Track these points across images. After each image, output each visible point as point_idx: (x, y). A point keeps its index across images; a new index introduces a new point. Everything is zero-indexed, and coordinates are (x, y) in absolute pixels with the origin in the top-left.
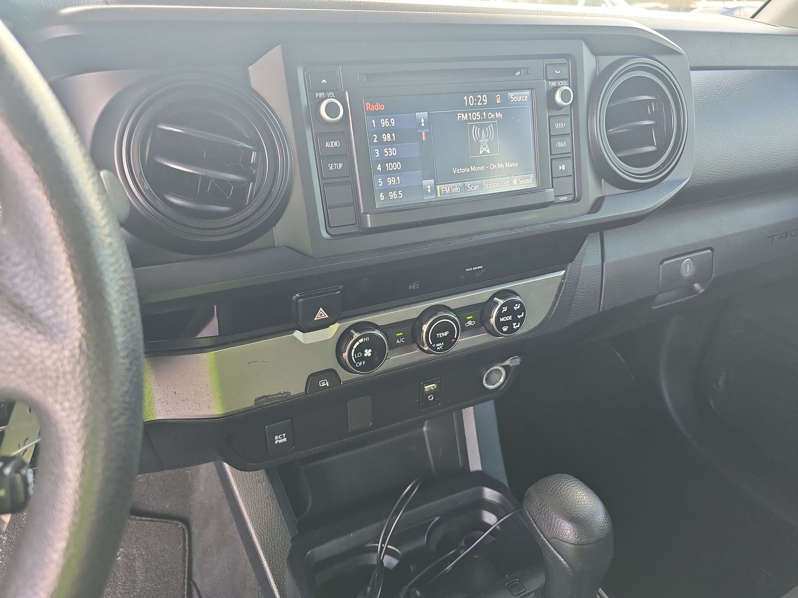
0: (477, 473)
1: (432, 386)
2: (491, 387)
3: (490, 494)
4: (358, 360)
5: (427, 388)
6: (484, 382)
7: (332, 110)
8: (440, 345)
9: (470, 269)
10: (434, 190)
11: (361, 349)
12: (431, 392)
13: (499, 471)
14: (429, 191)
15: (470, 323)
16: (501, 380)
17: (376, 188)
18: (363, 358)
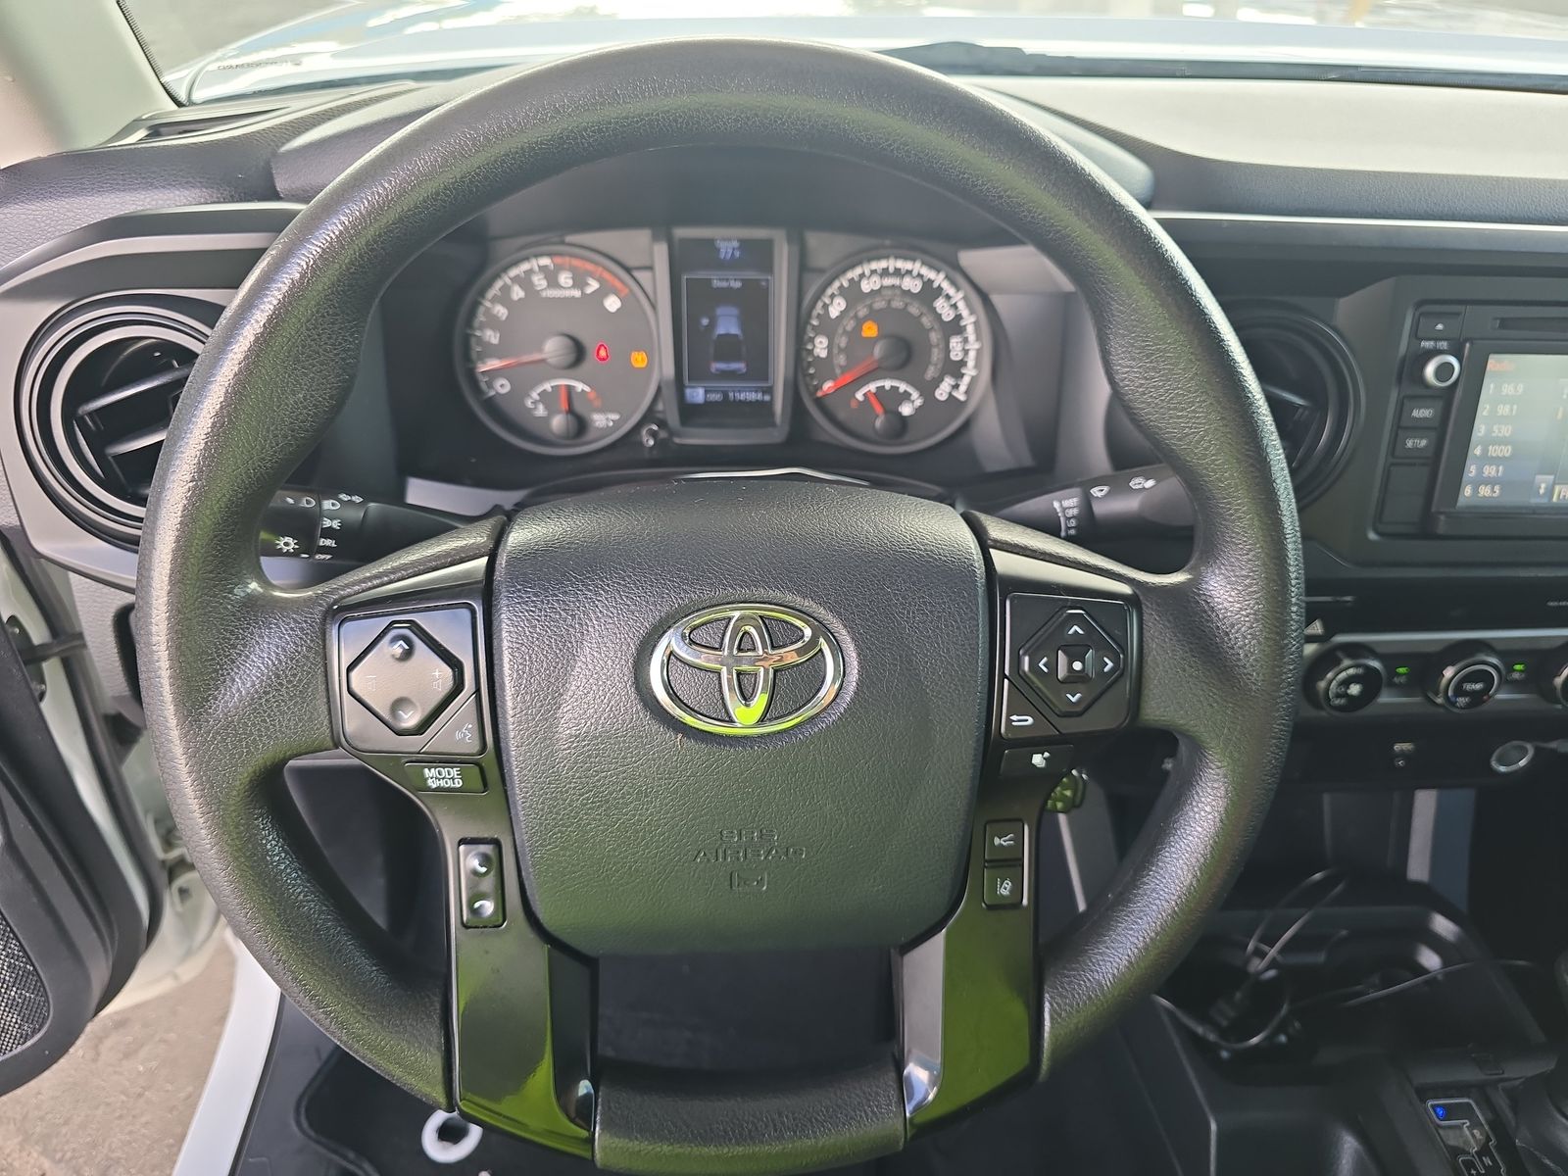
0: (1417, 884)
1: (1406, 746)
2: (1502, 769)
3: (1442, 925)
4: (1338, 696)
5: (1397, 747)
6: (1494, 758)
7: (1444, 371)
8: (1462, 701)
9: (1556, 604)
10: (1550, 491)
11: (1347, 682)
12: (1403, 754)
13: (1458, 891)
14: (1542, 491)
15: (1516, 676)
16: (1522, 763)
17: (1465, 479)
18: (1346, 695)
